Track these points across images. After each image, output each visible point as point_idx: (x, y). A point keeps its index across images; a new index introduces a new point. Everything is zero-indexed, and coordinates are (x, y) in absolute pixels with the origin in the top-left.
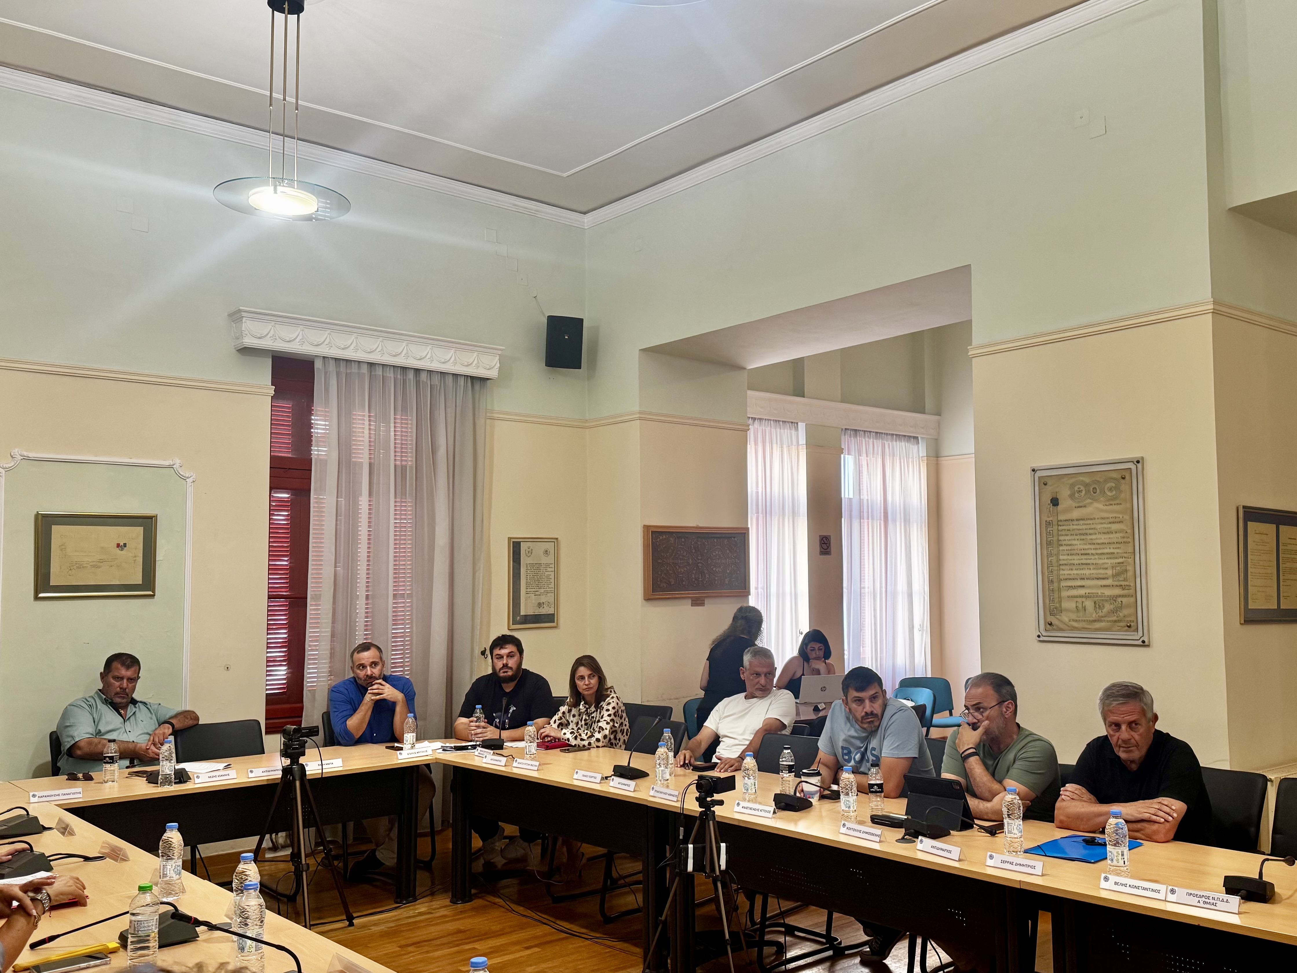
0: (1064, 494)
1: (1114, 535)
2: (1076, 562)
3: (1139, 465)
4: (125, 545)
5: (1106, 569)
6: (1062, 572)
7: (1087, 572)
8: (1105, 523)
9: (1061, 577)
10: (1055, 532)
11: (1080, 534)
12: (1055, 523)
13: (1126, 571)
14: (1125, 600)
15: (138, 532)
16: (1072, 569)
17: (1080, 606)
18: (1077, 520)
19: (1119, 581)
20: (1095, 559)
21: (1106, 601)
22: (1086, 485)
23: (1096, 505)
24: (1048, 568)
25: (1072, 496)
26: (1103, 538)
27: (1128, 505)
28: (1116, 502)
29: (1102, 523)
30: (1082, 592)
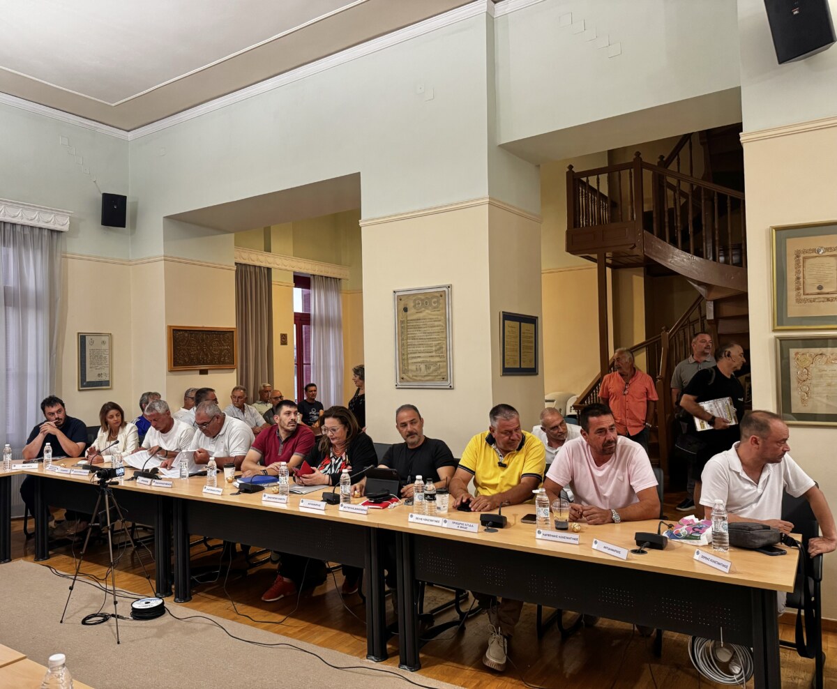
0: (411, 305)
1: (437, 328)
2: (416, 343)
3: (450, 289)
5: (432, 347)
6: (409, 349)
7: (422, 349)
9: (409, 352)
10: (406, 326)
11: (419, 328)
12: (406, 321)
13: (443, 348)
14: (441, 364)
16: (414, 348)
17: (418, 368)
18: (417, 320)
19: (438, 353)
20: (426, 341)
21: (432, 364)
22: (422, 300)
23: (427, 311)
24: (402, 347)
25: (414, 306)
26: (430, 330)
27: (444, 311)
28: (437, 310)
29: (430, 322)
30: (419, 360)
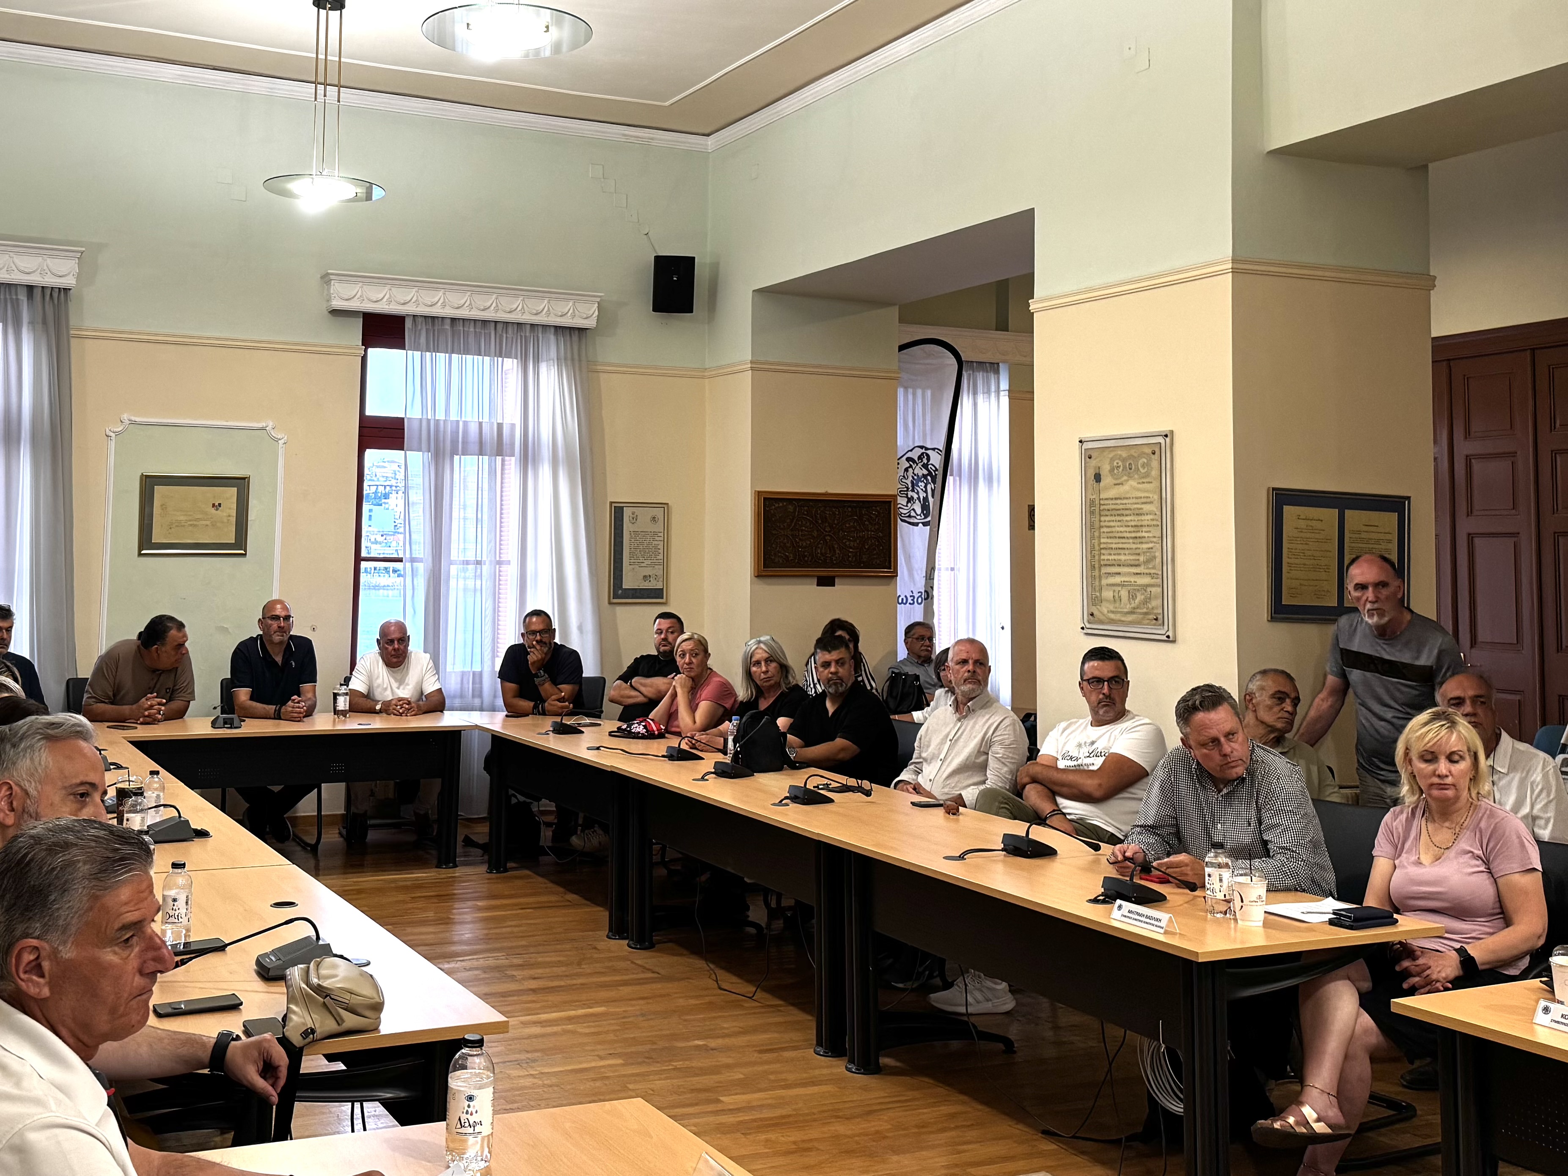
0: (1105, 469)
1: (1145, 517)
2: (1114, 546)
3: (1168, 440)
4: (220, 505)
5: (1139, 554)
6: (1102, 557)
7: (1123, 558)
8: (1138, 503)
9: (1102, 563)
10: (1097, 510)
11: (1118, 515)
12: (1097, 502)
13: (1155, 557)
14: (1153, 590)
15: (232, 492)
16: (1111, 554)
17: (1117, 596)
18: (1116, 499)
19: (1148, 568)
20: (1129, 543)
21: (1138, 590)
22: (1124, 460)
23: (1132, 483)
24: (1091, 553)
25: (1112, 471)
26: (1136, 520)
27: (1158, 484)
28: (1147, 480)
29: (1136, 504)
30: (1117, 580)
